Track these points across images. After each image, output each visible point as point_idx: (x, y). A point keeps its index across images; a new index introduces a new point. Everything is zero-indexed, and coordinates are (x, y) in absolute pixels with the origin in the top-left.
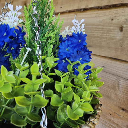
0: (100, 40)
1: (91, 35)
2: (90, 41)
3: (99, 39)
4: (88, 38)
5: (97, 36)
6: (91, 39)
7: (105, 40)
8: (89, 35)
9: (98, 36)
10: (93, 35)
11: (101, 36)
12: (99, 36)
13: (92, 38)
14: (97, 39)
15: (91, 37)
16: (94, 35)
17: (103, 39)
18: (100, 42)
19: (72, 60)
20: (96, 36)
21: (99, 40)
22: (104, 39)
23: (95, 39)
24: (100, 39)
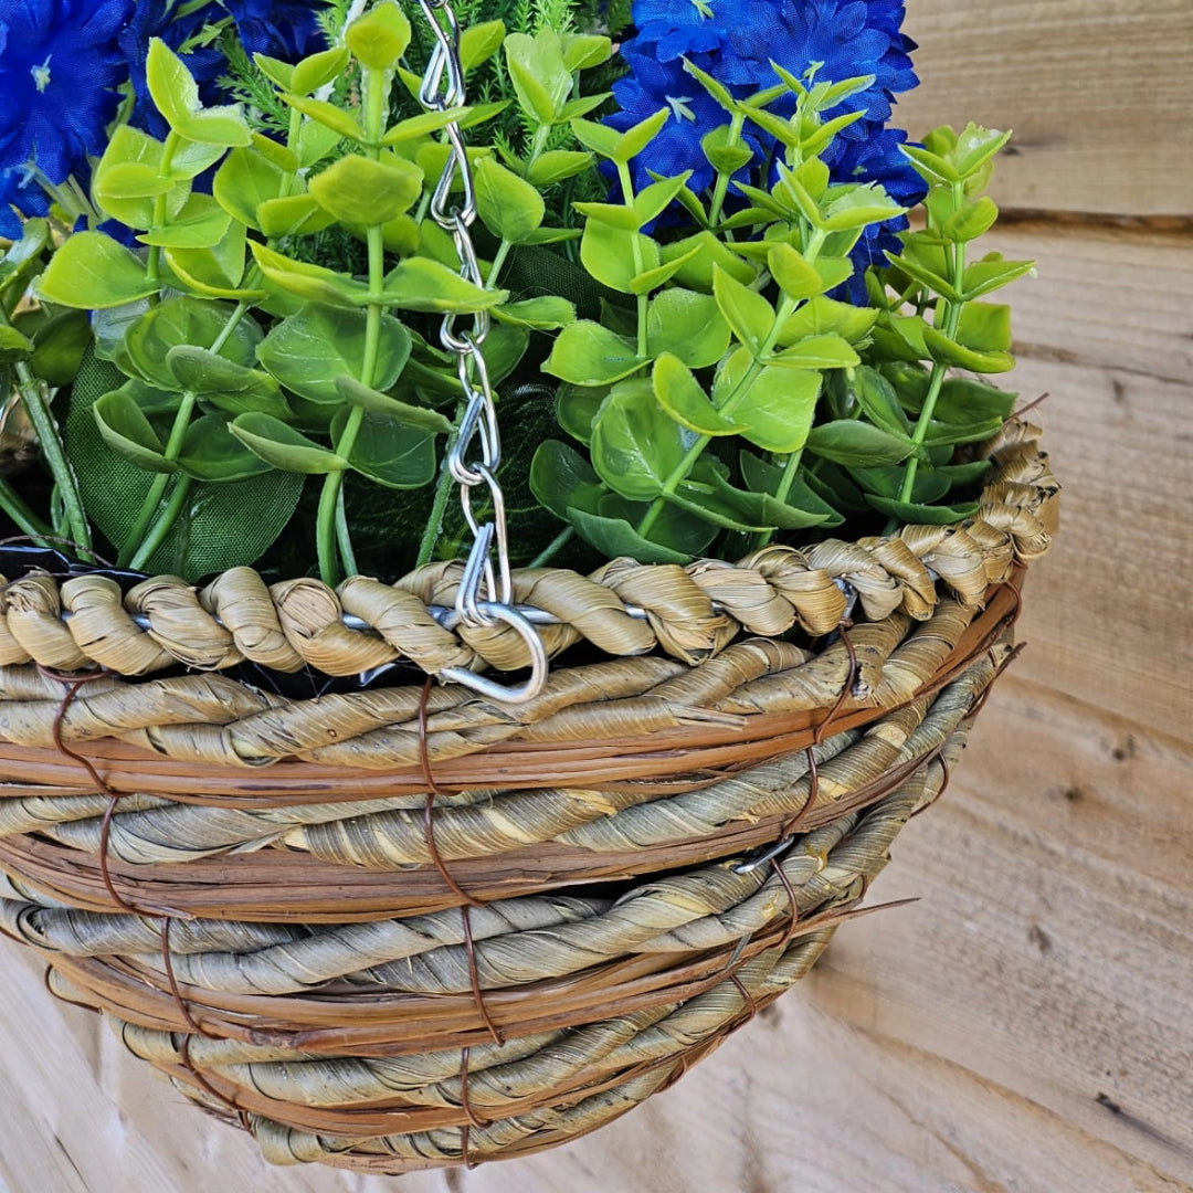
0: (1136, 56)
1: (1047, 25)
2: (1034, 86)
3: (1119, 49)
4: (1019, 56)
5: (1104, 26)
6: (1050, 60)
7: (1180, 55)
8: (1031, 26)
9: (1112, 20)
10: (1059, 23)
11: (1141, 18)
12: (1122, 19)
13: (1058, 54)
14: (1104, 52)
15: (1047, 47)
16: (1076, 23)
17: (1160, 48)
18: (1139, 80)
19: (740, 76)
20: (1088, 22)
21: (1124, 62)
22: (1168, 48)
23: (1081, 58)
24: (1132, 50)
